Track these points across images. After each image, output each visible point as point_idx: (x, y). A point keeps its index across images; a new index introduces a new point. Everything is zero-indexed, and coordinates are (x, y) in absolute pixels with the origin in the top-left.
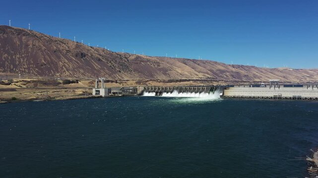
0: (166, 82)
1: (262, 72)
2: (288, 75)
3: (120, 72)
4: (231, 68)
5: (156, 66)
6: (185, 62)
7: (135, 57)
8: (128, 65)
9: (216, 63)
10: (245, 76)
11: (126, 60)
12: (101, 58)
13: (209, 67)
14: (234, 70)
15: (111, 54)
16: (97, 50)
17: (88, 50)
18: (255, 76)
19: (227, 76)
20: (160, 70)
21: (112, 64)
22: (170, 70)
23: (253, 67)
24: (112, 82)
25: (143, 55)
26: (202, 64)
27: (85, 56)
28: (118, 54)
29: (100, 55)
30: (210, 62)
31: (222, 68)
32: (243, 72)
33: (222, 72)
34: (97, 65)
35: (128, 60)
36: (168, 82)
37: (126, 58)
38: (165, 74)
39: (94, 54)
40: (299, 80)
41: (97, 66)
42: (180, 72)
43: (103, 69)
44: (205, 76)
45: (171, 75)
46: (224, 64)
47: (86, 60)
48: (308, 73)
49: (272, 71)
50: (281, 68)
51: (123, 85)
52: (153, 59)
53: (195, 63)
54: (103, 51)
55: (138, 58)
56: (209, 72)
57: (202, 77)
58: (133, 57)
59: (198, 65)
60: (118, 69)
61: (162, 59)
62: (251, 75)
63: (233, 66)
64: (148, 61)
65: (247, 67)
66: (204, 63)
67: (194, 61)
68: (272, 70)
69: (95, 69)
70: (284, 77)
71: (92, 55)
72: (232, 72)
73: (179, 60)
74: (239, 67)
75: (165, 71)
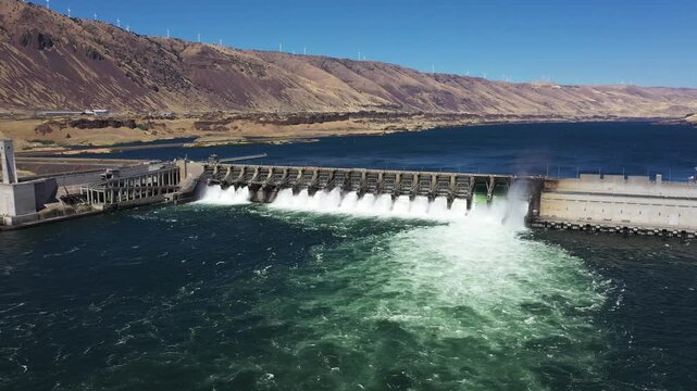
0: (283, 123)
1: (498, 92)
2: (552, 100)
3: (157, 90)
4: (432, 82)
5: (255, 75)
6: (325, 64)
7: (199, 50)
8: (179, 70)
9: (398, 68)
10: (465, 101)
11: (175, 58)
12: (100, 50)
13: (382, 79)
14: (439, 86)
15: (132, 40)
16: (92, 30)
17: (62, 28)
18: (485, 102)
19: (423, 100)
20: (265, 85)
21: (133, 67)
22: (291, 86)
23: (478, 79)
24: (118, 124)
25: (220, 45)
26: (368, 73)
27: (51, 44)
28: (152, 42)
29: (99, 42)
30: (384, 67)
31: (414, 82)
32: (459, 92)
33: (413, 90)
34: (87, 69)
35: (180, 59)
36: (287, 123)
37: (174, 52)
38: (278, 96)
39: (79, 40)
40: (575, 111)
41: (86, 72)
42: (315, 90)
43: (106, 82)
44: (374, 101)
45: (294, 99)
46: (417, 72)
47: (52, 55)
48: (592, 95)
49: (520, 88)
50: (537, 83)
51: (155, 133)
52: (247, 56)
53: (350, 68)
54: (110, 31)
55: (205, 52)
56: (384, 91)
57: (369, 103)
58: (193, 51)
59: (358, 72)
60: (150, 83)
61: (270, 57)
62: (476, 99)
63: (437, 78)
64: (234, 60)
65: (467, 79)
66: (371, 68)
67: (348, 64)
68: (518, 86)
69: (82, 82)
70: (545, 104)
71: (72, 42)
72: (435, 91)
73: (312, 60)
74: (449, 78)
75: (277, 89)
